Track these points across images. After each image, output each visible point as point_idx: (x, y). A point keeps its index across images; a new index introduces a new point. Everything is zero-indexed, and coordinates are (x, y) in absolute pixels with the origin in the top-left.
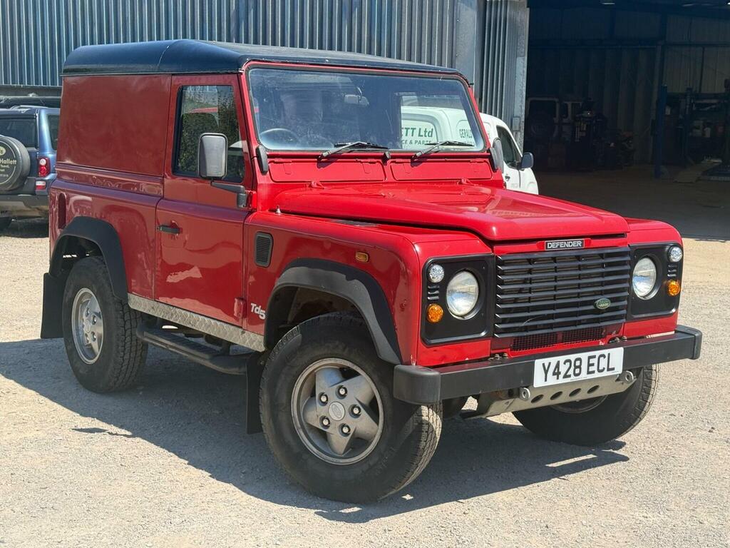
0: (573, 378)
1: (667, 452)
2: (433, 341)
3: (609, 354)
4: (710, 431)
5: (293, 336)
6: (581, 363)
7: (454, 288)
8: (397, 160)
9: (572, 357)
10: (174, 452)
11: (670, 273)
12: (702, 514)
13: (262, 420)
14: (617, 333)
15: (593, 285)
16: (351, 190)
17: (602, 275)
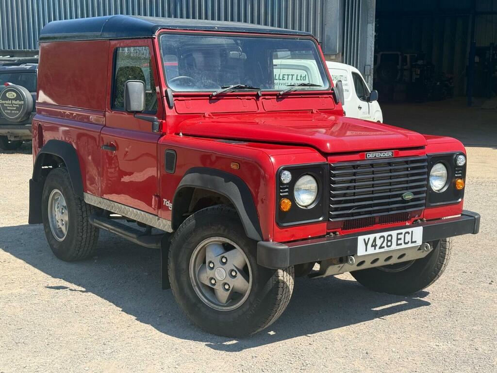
0: (386, 249)
1: (457, 299)
2: (285, 224)
3: (412, 231)
4: (490, 284)
5: (190, 222)
6: (392, 238)
7: (300, 187)
8: (267, 97)
9: (385, 234)
10: (113, 303)
11: (456, 174)
12: (478, 343)
13: (170, 280)
14: (419, 216)
15: (401, 183)
16: (233, 119)
17: (407, 176)
